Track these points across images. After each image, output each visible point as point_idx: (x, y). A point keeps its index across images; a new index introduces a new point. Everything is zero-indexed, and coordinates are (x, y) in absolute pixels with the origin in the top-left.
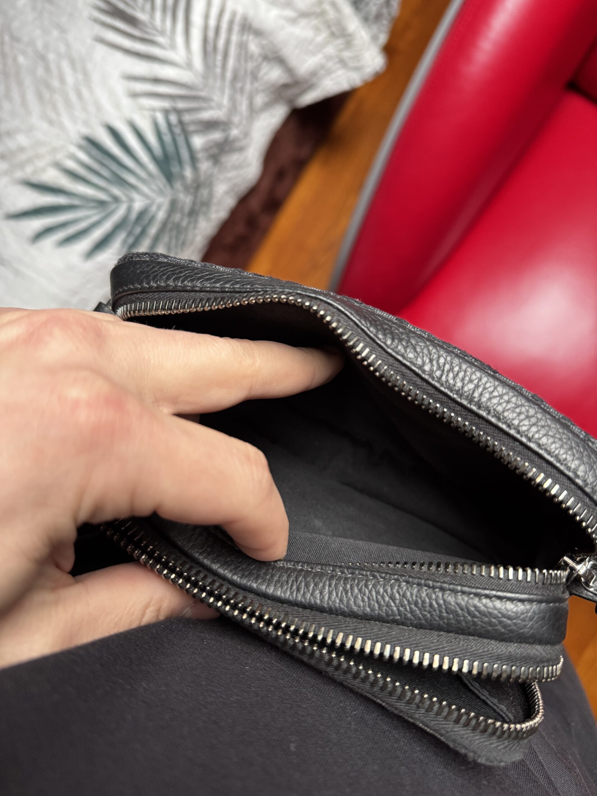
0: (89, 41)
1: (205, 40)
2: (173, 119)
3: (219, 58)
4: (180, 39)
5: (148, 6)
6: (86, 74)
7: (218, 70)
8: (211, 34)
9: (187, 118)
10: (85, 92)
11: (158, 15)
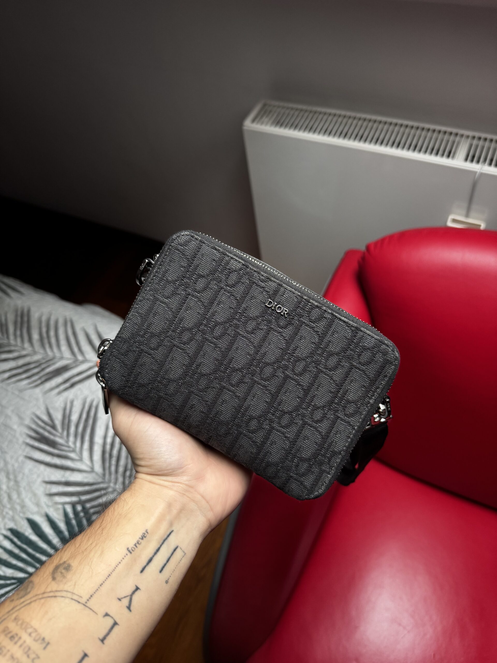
0: (21, 458)
1: (104, 452)
2: (79, 508)
3: (114, 462)
4: (86, 454)
5: (65, 433)
6: (16, 482)
7: (113, 468)
8: (108, 447)
9: (88, 505)
10: (15, 496)
11: (72, 439)
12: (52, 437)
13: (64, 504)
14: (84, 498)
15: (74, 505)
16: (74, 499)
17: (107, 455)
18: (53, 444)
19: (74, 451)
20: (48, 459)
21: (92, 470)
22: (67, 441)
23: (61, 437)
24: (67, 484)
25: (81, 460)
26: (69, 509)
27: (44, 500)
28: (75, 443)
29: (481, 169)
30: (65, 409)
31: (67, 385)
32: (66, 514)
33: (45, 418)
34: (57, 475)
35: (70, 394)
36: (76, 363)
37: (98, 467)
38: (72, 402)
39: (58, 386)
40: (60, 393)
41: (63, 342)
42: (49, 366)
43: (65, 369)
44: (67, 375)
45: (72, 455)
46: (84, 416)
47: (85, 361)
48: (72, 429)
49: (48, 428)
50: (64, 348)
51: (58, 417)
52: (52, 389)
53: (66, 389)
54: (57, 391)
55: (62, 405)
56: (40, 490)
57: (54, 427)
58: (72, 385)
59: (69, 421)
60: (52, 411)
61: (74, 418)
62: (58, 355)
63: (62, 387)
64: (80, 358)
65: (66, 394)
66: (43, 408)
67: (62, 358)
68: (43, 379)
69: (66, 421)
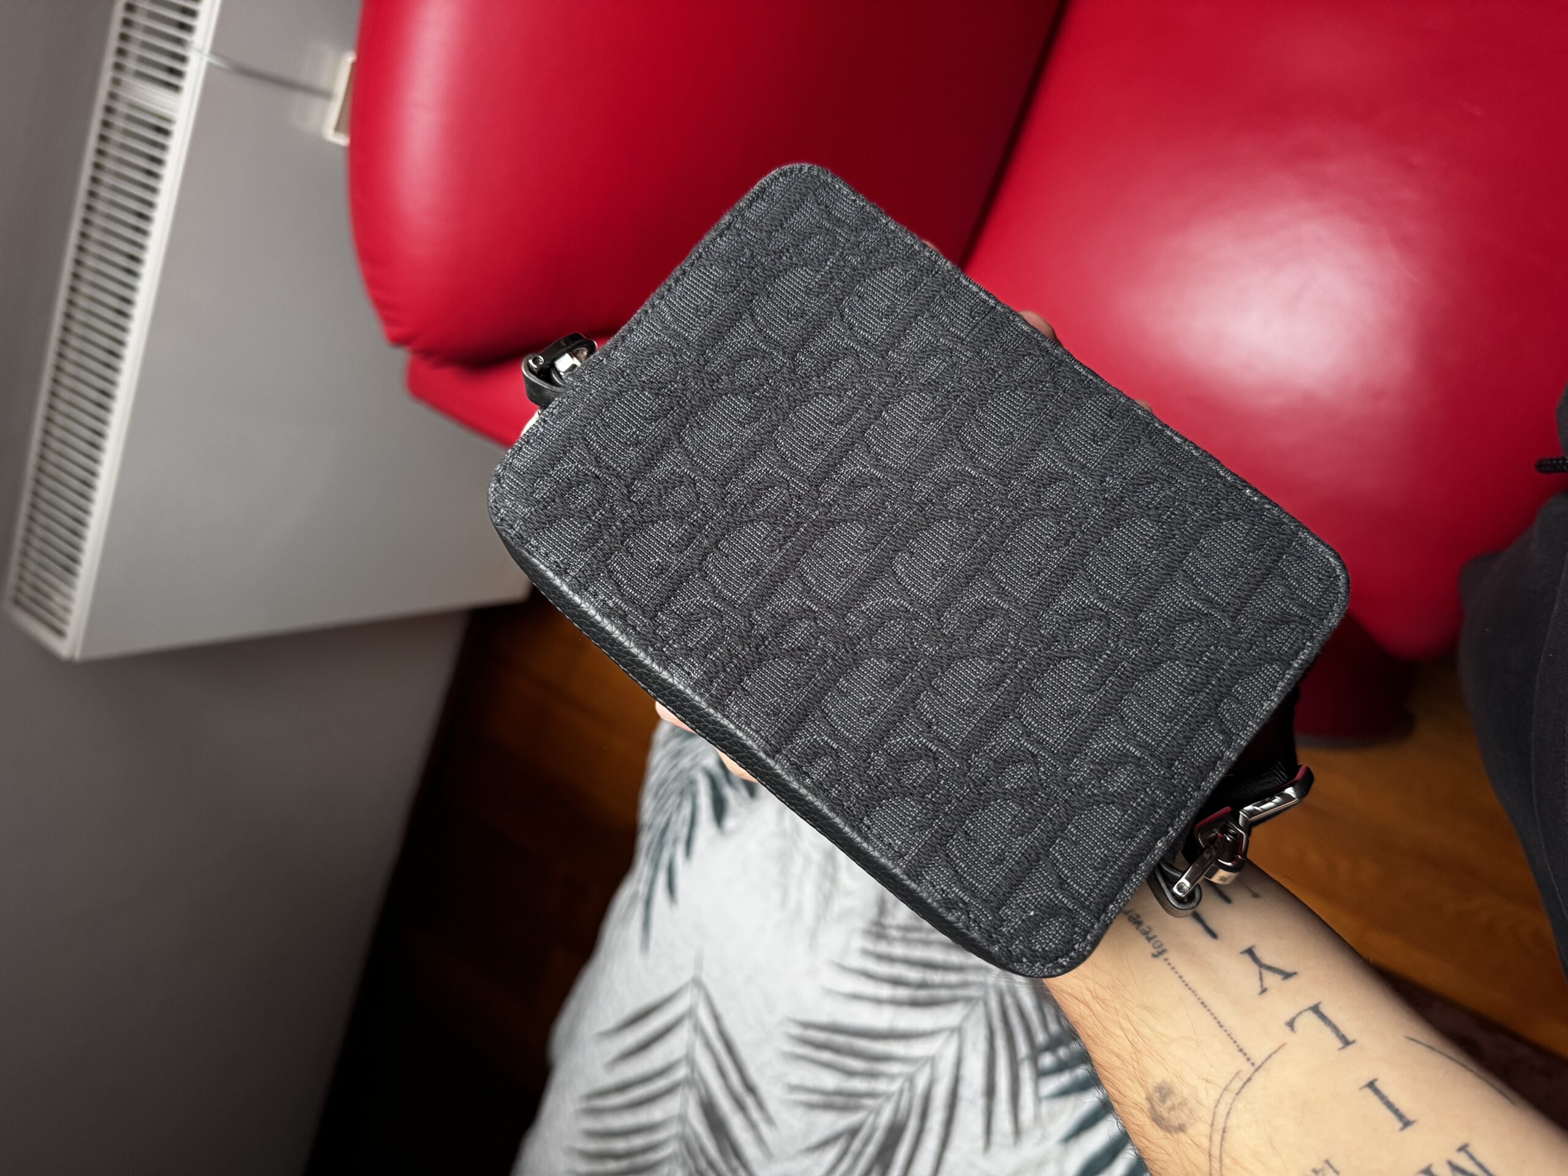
12: (879, 1136)
13: (1038, 1099)
14: (1023, 1049)
15: (1041, 1074)
16: (1026, 1073)
17: (922, 994)
18: (895, 1133)
19: (911, 1079)
20: (931, 1143)
21: (958, 1031)
22: (888, 1096)
23: (878, 1112)
24: (990, 1091)
25: (932, 1061)
26: (1051, 1085)
27: (1030, 1149)
28: (892, 1077)
29: (200, 51)
30: (811, 1106)
31: (749, 1101)
32: (1064, 1093)
33: (831, 1154)
34: (970, 1117)
35: (772, 1093)
36: (694, 1081)
37: (950, 1016)
38: (794, 1088)
39: (753, 1126)
40: (770, 1120)
41: (642, 1117)
42: (703, 1150)
43: (709, 1110)
44: (725, 1105)
45: (921, 1083)
46: (826, 1056)
47: (689, 1059)
48: (859, 1085)
49: (856, 1144)
50: (655, 1113)
51: (830, 1122)
52: (760, 1140)
53: (760, 1105)
54: (764, 1128)
55: (800, 1112)
56: (1006, 1158)
57: (853, 1132)
58: (751, 1089)
59: (839, 1093)
60: (815, 1138)
61: (830, 1081)
62: (673, 1129)
63: (755, 1114)
64: (681, 1073)
65: (772, 1105)
66: (808, 1161)
67: (682, 1119)
68: (735, 1163)
69: (839, 1100)
